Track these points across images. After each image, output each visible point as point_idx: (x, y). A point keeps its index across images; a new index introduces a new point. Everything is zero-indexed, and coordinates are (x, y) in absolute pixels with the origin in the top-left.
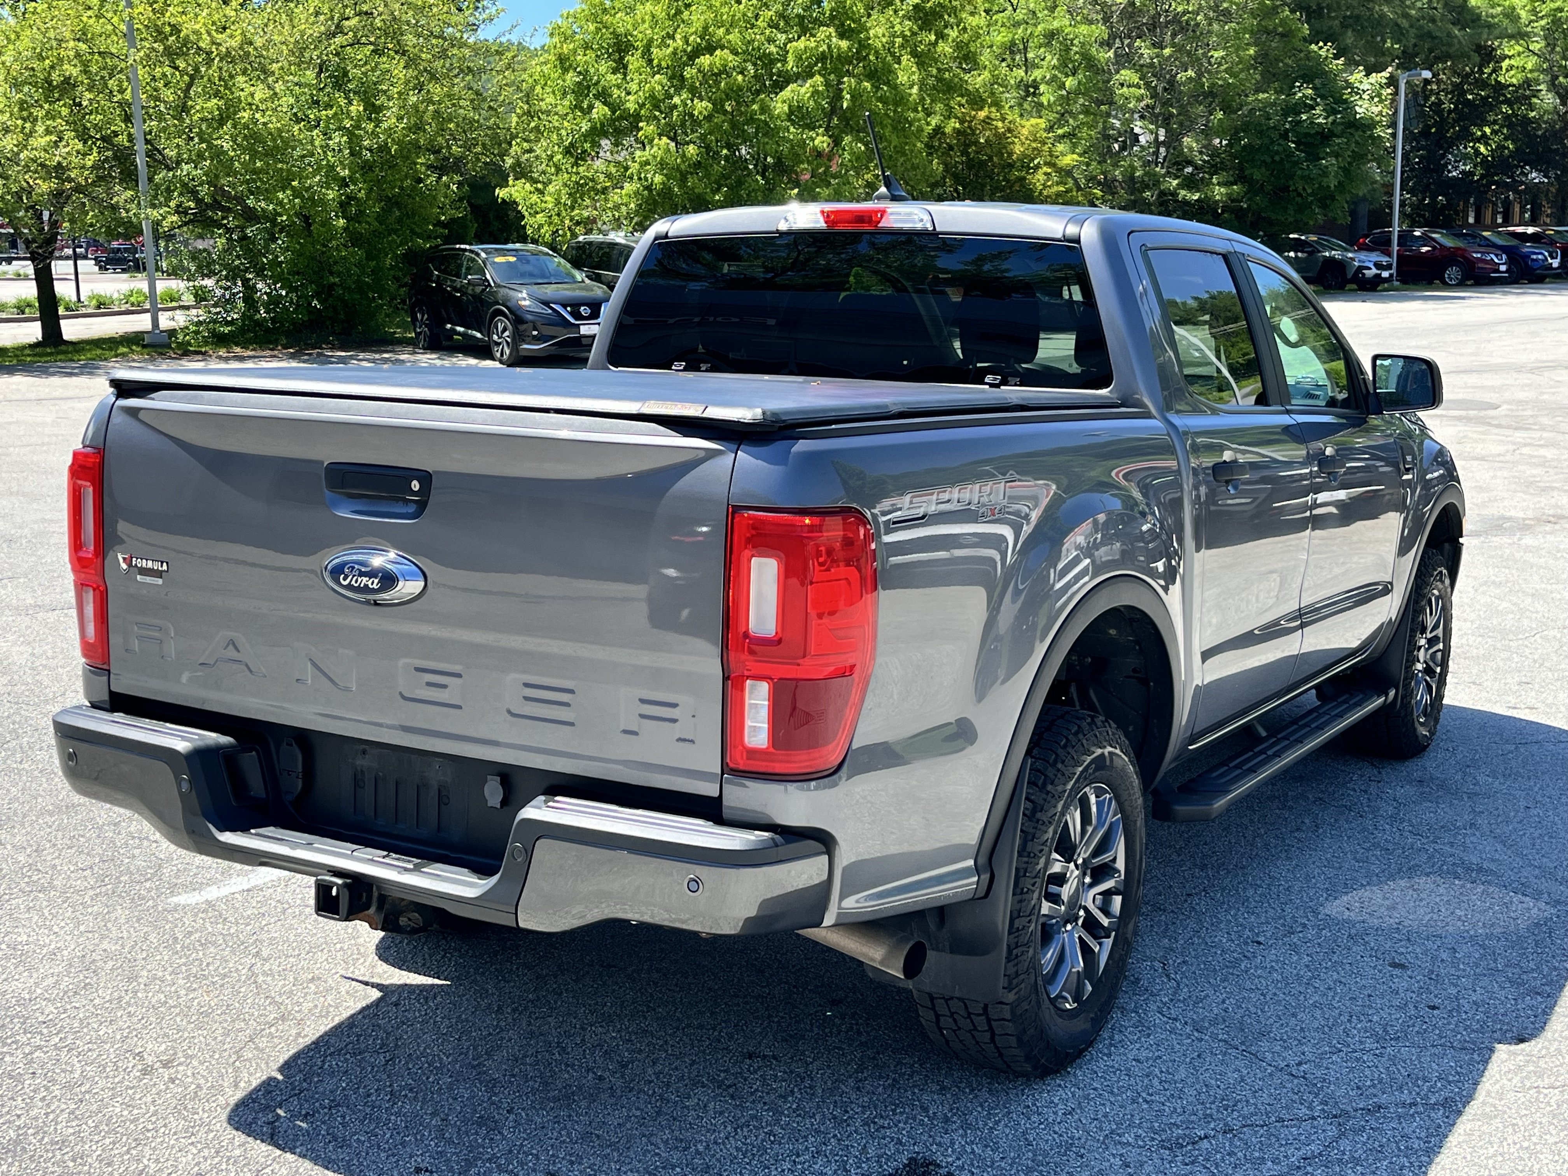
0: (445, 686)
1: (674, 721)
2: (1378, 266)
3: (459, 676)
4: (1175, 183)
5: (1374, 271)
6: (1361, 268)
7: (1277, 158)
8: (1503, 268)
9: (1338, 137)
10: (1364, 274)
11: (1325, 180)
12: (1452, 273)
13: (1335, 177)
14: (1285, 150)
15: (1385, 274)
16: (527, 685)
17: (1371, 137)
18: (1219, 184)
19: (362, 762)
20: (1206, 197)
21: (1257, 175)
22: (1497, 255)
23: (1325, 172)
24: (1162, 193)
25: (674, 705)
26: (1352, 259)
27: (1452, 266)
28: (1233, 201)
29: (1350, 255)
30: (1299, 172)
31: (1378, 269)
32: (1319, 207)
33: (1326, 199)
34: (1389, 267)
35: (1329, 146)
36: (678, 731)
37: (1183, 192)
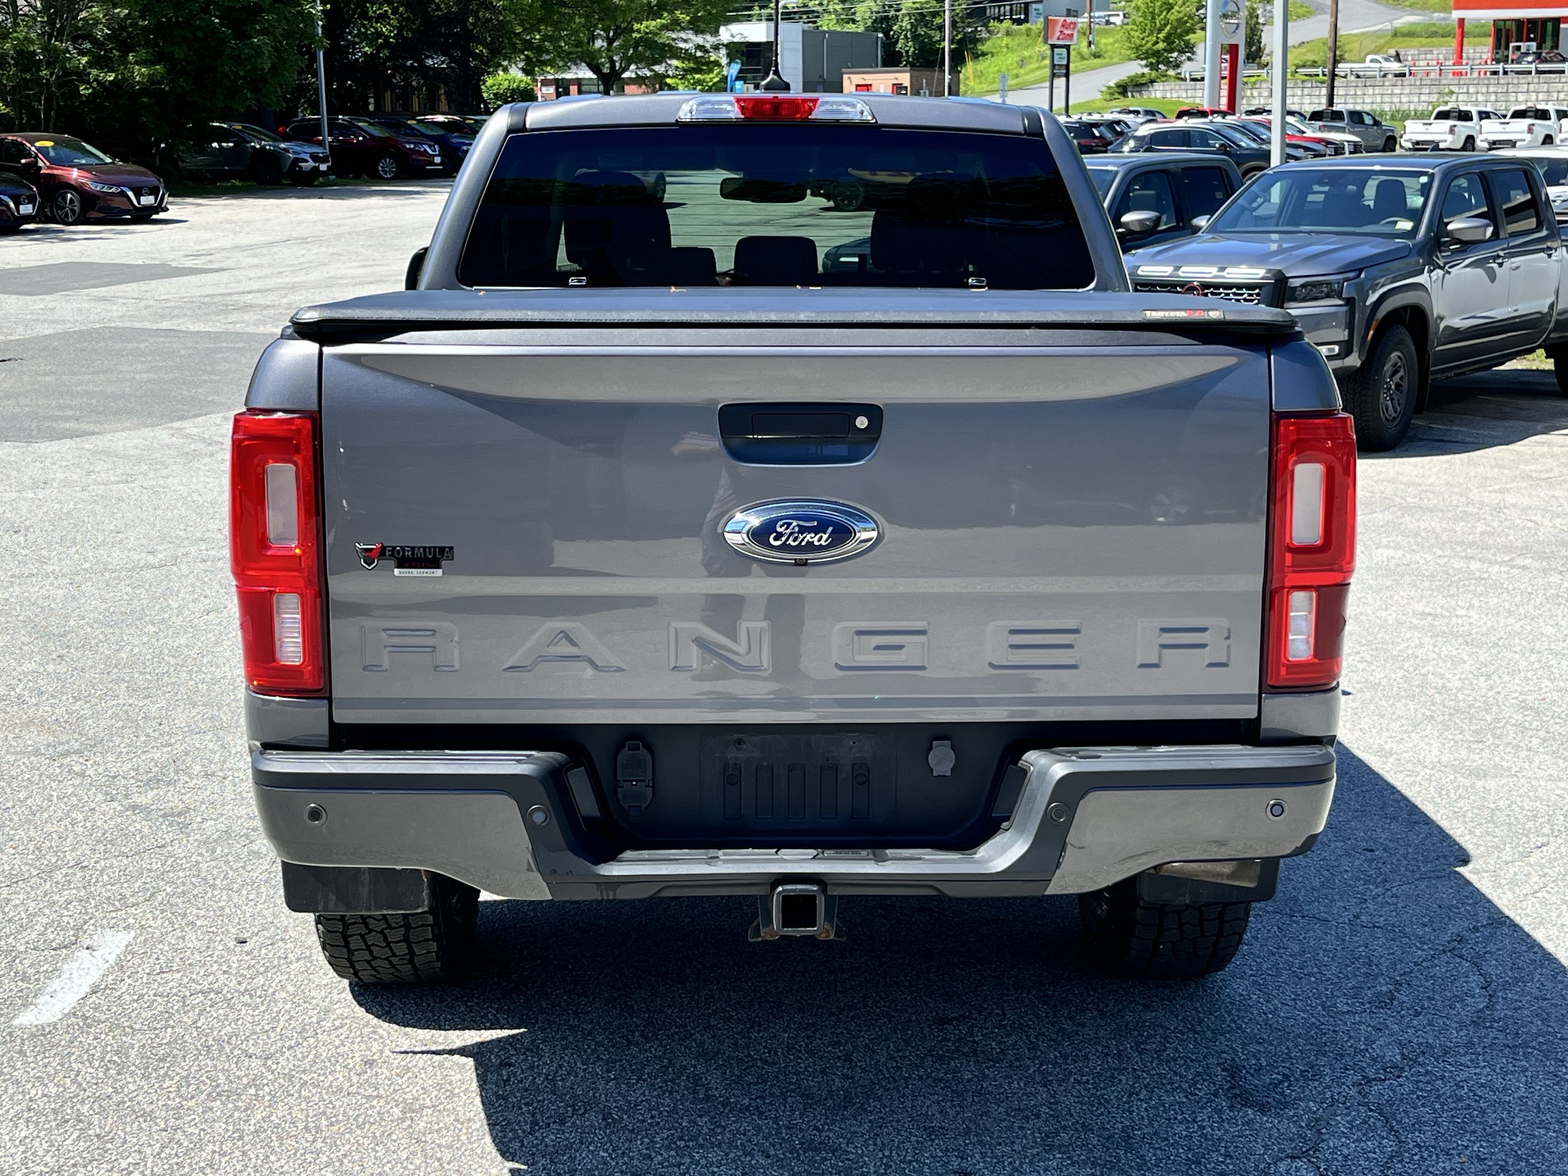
0: (900, 647)
1: (1203, 646)
2: (315, 158)
3: (923, 632)
4: (84, 60)
5: (312, 163)
6: (297, 161)
7: (200, 34)
8: (438, 160)
9: (268, 12)
10: (301, 167)
11: (259, 61)
12: (385, 165)
13: (270, 57)
14: (208, 26)
15: (323, 167)
16: (1013, 632)
17: (301, 13)
18: (136, 63)
19: (733, 755)
20: (123, 78)
21: (179, 54)
22: (430, 146)
23: (258, 51)
24: (66, 72)
25: (1204, 630)
26: (286, 150)
27: (385, 158)
28: (154, 83)
29: (283, 145)
30: (228, 52)
31: (315, 161)
32: (251, 91)
33: (258, 82)
34: (324, 160)
35: (258, 22)
36: (1207, 656)
37: (94, 72)
